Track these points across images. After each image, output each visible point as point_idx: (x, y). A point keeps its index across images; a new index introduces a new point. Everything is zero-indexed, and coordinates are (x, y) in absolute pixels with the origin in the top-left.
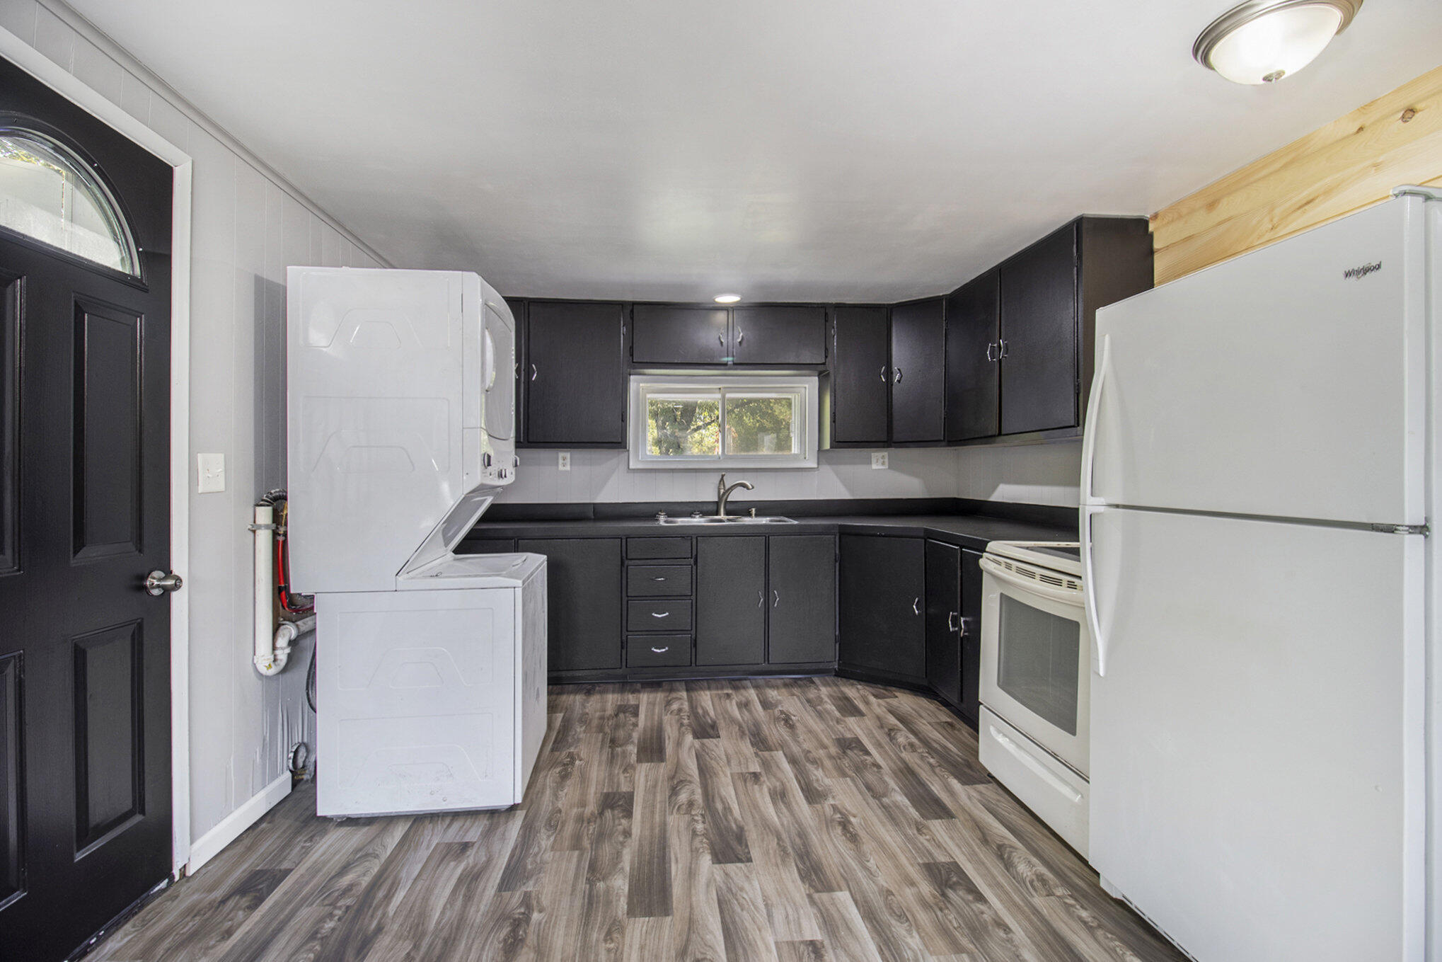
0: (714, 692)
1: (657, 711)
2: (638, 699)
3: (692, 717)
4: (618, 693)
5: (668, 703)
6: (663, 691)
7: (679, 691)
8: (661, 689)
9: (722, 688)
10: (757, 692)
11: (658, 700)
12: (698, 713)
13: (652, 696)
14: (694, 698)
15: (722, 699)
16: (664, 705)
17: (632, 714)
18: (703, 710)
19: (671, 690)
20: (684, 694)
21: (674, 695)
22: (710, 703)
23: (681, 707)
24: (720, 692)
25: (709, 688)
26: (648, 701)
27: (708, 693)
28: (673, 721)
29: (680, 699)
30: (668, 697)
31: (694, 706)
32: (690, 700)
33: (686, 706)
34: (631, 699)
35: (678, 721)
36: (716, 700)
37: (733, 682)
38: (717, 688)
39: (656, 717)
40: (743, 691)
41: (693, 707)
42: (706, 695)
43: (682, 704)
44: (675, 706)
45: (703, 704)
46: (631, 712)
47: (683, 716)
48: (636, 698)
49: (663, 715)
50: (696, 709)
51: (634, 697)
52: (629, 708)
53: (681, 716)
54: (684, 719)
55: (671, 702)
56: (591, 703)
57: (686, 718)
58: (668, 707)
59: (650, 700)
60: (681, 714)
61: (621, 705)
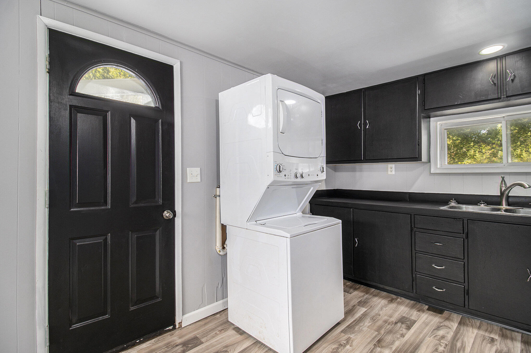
0: (481, 333)
1: (425, 331)
2: (419, 317)
3: (449, 347)
4: (409, 307)
5: (438, 328)
6: (440, 317)
7: (452, 321)
8: (440, 315)
9: (491, 332)
10: (523, 347)
11: (432, 322)
12: (456, 346)
13: (431, 318)
14: (461, 332)
15: (485, 341)
16: (433, 328)
17: (407, 326)
18: (462, 344)
19: (448, 319)
20: (455, 325)
21: (447, 323)
22: (472, 341)
23: (446, 335)
24: (487, 334)
25: (479, 328)
26: (424, 321)
27: (476, 331)
28: (432, 344)
29: (450, 328)
30: (441, 323)
31: (456, 339)
32: (457, 333)
33: (450, 336)
34: (414, 314)
35: (436, 345)
36: (479, 340)
37: (504, 330)
38: (486, 331)
39: (421, 336)
40: (509, 342)
41: (455, 338)
42: (473, 333)
43: (448, 333)
44: (441, 333)
45: (465, 339)
46: (407, 324)
47: (443, 343)
48: (418, 315)
49: (428, 336)
50: (457, 341)
51: (417, 314)
52: (408, 321)
53: (441, 342)
54: (441, 346)
55: (441, 328)
56: (387, 308)
57: (444, 345)
58: (436, 331)
59: (427, 320)
60: (442, 341)
61: (405, 317)
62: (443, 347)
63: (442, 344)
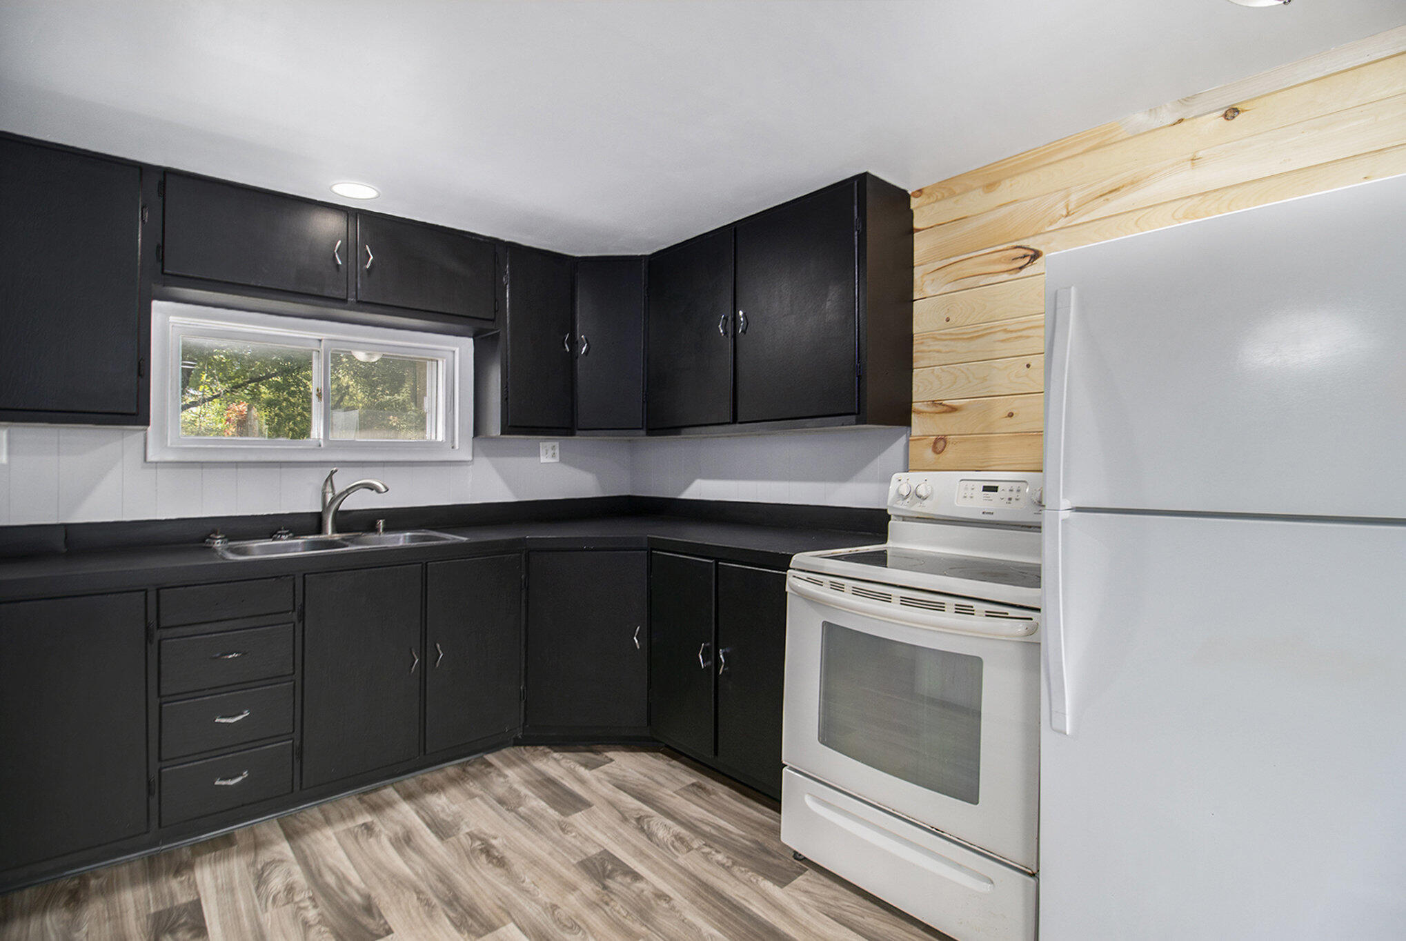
0: (341, 827)
1: (242, 905)
2: (193, 885)
3: (321, 900)
4: (144, 882)
5: (261, 879)
6: (239, 853)
7: (271, 843)
8: (235, 848)
9: (352, 816)
10: (414, 807)
11: (236, 876)
12: (328, 886)
13: (221, 868)
14: (308, 852)
15: (360, 839)
16: (253, 887)
17: (190, 930)
18: (334, 873)
19: (258, 845)
20: (284, 848)
21: (265, 856)
22: (341, 854)
23: (290, 880)
24: (350, 824)
25: (328, 822)
26: (216, 886)
27: (329, 832)
28: (287, 922)
29: (282, 861)
30: (254, 863)
31: (316, 872)
32: (304, 861)
33: (299, 876)
34: (176, 890)
35: (295, 916)
36: (350, 843)
37: (365, 798)
38: (343, 818)
39: (246, 922)
40: (389, 812)
41: (313, 875)
42: (328, 838)
43: (289, 873)
44: (276, 883)
45: (330, 861)
46: (185, 923)
47: (301, 901)
48: (186, 883)
49: (259, 912)
50: (321, 875)
51: (181, 882)
52: (179, 916)
53: (296, 903)
54: (305, 908)
55: (265, 874)
56: (85, 929)
57: (308, 903)
58: (262, 889)
59: (219, 881)
60: (297, 899)
61: (160, 912)
62: (310, 907)
63: (302, 905)
